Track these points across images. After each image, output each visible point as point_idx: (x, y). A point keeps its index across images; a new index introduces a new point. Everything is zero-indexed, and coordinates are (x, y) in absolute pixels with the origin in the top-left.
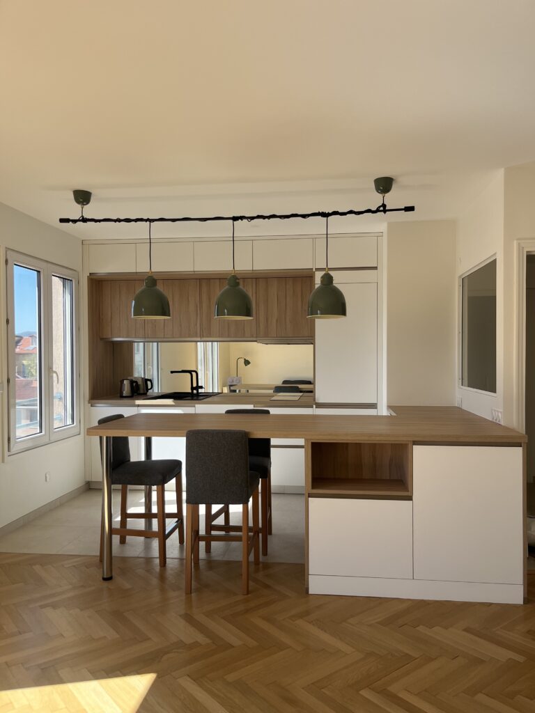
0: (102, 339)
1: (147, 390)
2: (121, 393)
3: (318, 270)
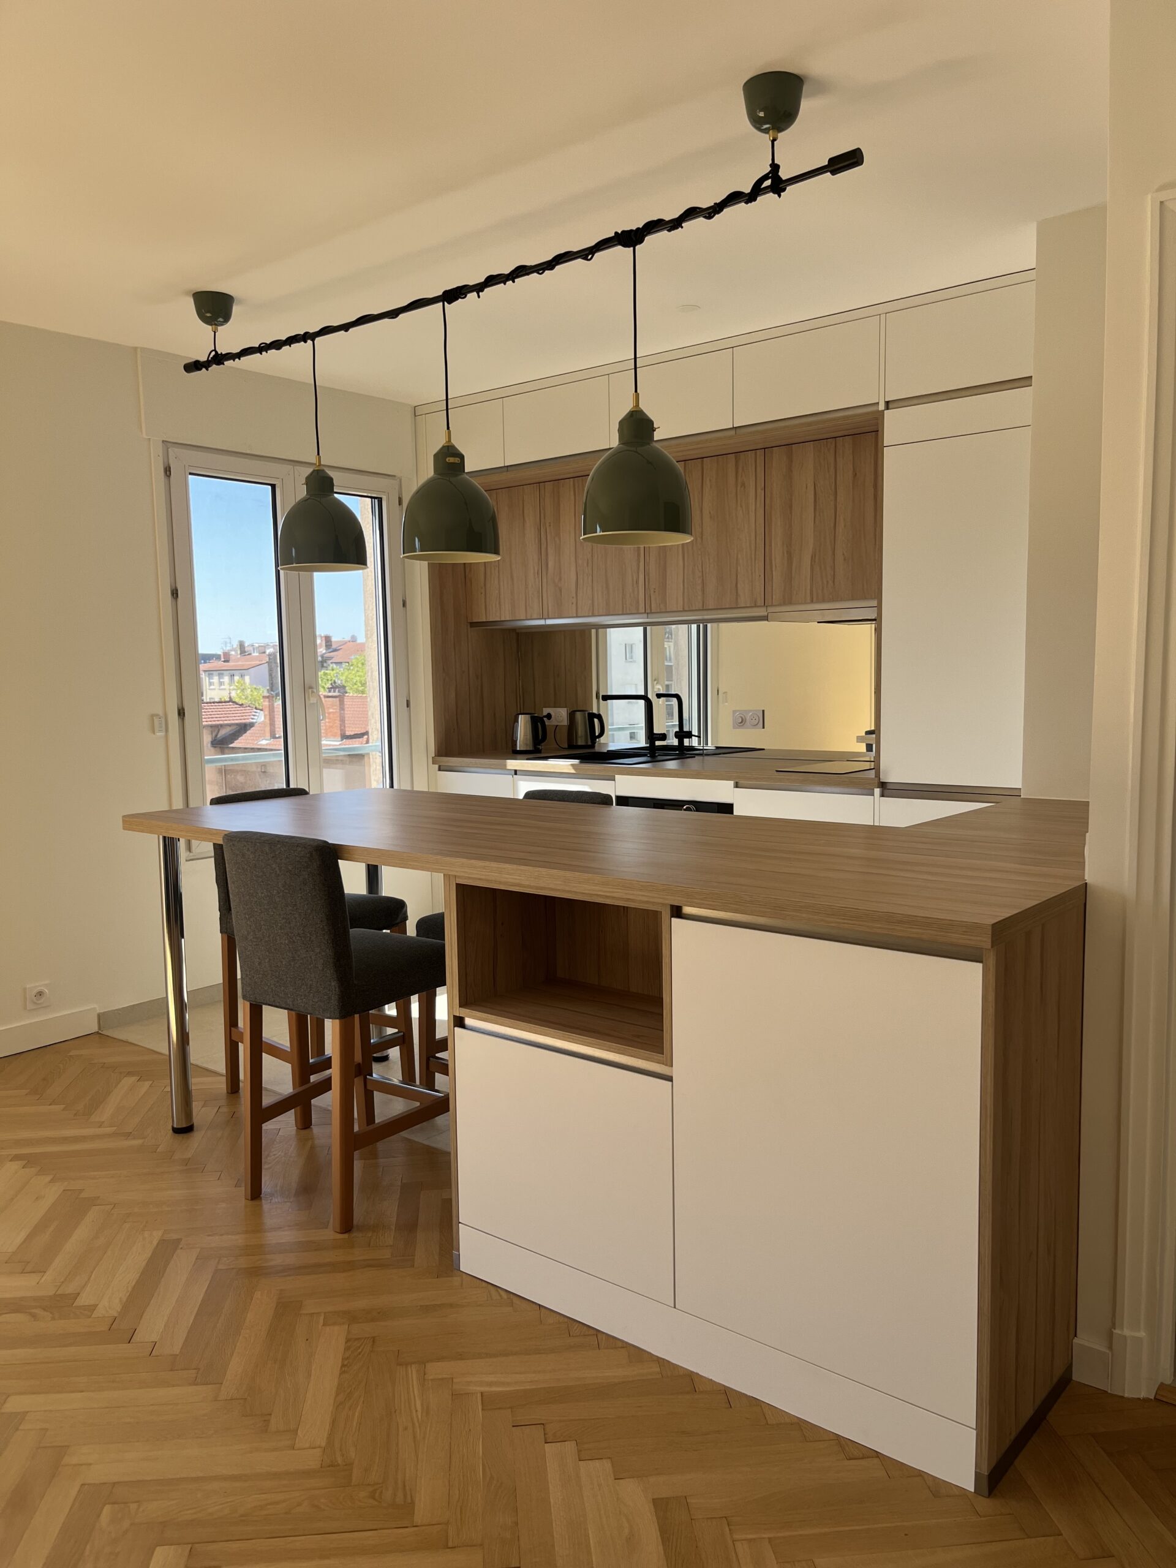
0: (473, 625)
1: (594, 738)
2: (514, 743)
3: (893, 404)
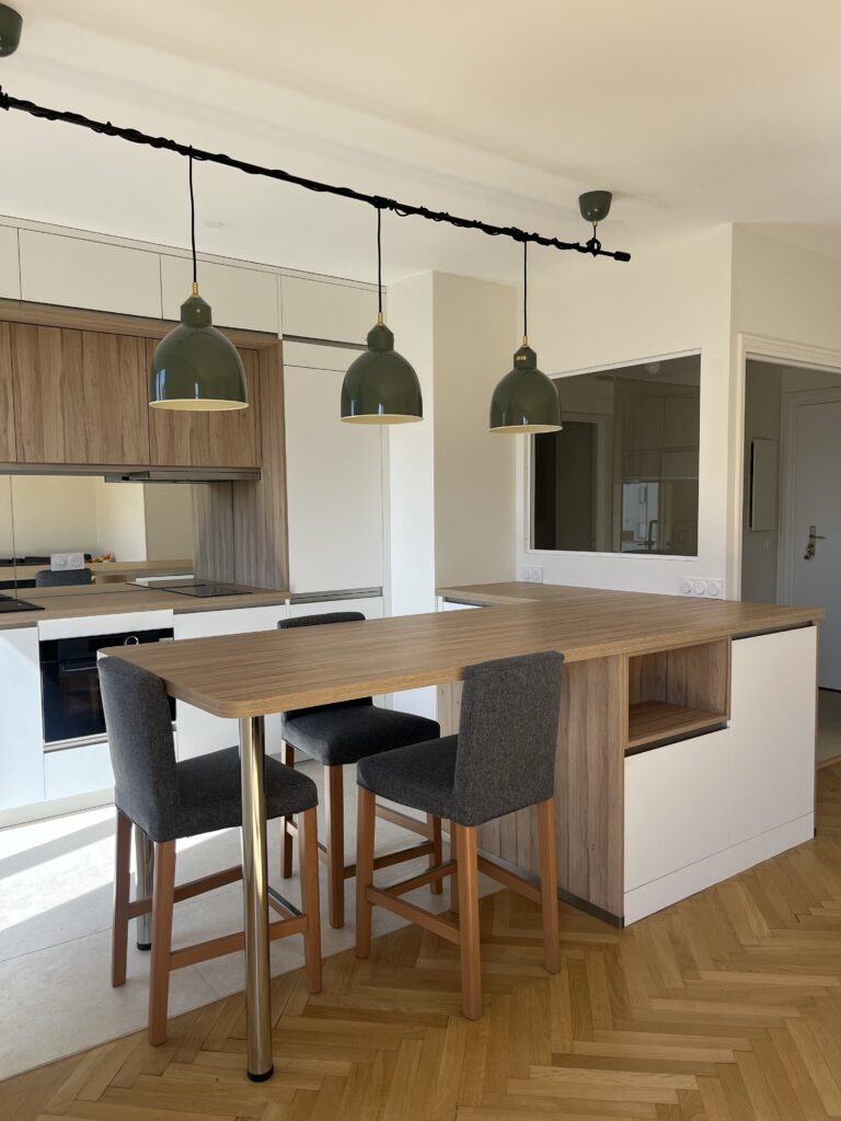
3: (286, 337)
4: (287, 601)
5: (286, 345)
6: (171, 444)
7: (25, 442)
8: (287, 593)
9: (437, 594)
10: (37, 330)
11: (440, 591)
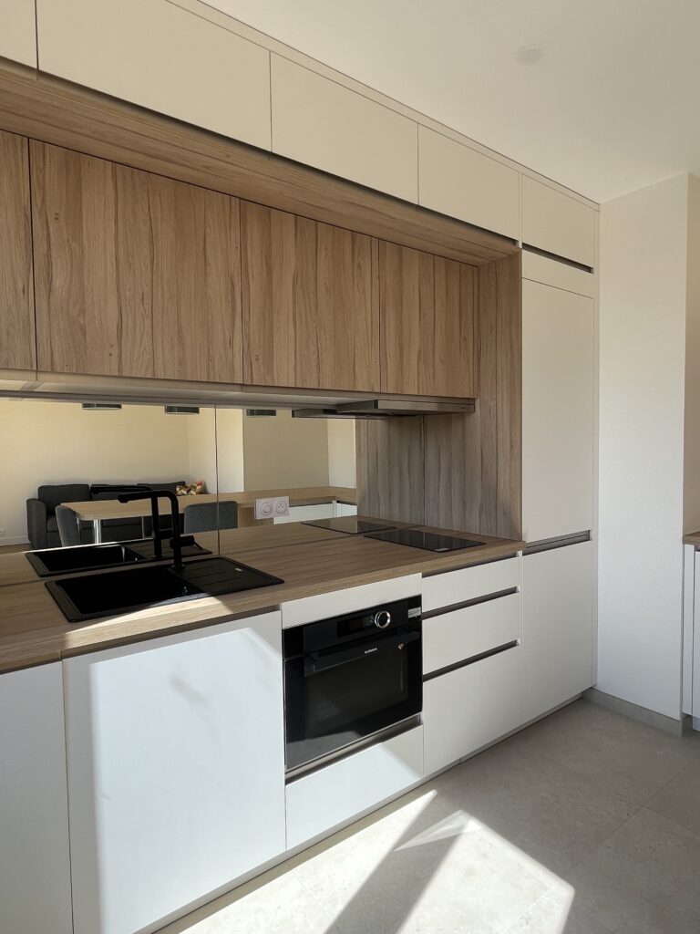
3: (526, 246)
4: (520, 553)
5: (526, 254)
6: (401, 368)
7: (253, 359)
8: (519, 544)
9: (685, 541)
10: (269, 214)
11: (688, 538)
